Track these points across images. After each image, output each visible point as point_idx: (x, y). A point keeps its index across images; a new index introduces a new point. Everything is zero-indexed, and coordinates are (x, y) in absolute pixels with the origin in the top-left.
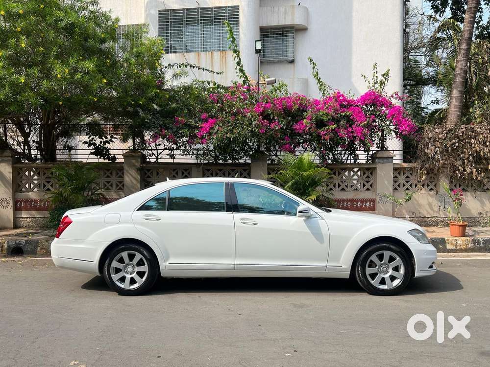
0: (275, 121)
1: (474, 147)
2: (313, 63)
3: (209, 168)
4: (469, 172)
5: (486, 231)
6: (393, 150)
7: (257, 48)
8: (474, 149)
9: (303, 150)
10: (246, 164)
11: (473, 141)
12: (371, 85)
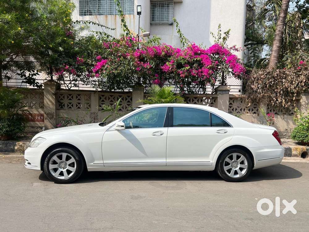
0: (147, 63)
1: (284, 85)
2: (177, 22)
3: (103, 94)
4: (280, 102)
5: (289, 142)
6: (230, 86)
7: (138, 11)
8: (284, 86)
9: (169, 83)
10: (129, 92)
11: (284, 80)
12: (216, 40)
